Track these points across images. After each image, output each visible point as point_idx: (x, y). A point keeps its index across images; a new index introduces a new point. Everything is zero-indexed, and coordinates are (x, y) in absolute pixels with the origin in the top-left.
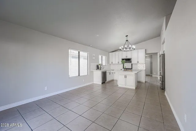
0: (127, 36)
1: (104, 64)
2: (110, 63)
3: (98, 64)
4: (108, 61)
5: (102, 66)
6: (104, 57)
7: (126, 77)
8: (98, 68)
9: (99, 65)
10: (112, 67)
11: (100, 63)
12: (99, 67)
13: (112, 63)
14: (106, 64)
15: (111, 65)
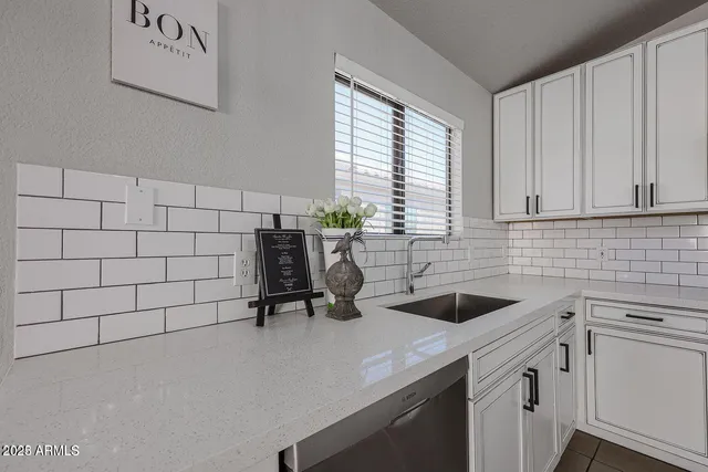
5: (374, 255)
8: (280, 273)
15: (512, 234)
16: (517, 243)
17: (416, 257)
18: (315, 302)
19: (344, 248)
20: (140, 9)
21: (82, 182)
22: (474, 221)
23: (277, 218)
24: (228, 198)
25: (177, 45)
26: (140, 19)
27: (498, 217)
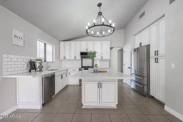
0: (100, 5)
1: (49, 59)
2: (62, 58)
3: (33, 59)
4: (57, 54)
5: (44, 64)
6: (49, 48)
7: (100, 85)
8: (32, 66)
9: (37, 60)
10: (65, 65)
11: (40, 55)
12: (38, 65)
13: (65, 58)
14: (54, 61)
15: (62, 62)
16: (63, 63)
17: (48, 65)
18: (36, 70)
19: (40, 63)
20: (15, 36)
21: (10, 56)
22: (57, 60)
23: (31, 60)
24: (24, 57)
25: (19, 39)
26: (15, 37)
27: (60, 59)
